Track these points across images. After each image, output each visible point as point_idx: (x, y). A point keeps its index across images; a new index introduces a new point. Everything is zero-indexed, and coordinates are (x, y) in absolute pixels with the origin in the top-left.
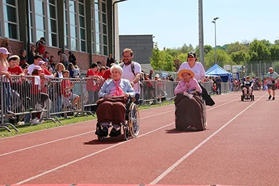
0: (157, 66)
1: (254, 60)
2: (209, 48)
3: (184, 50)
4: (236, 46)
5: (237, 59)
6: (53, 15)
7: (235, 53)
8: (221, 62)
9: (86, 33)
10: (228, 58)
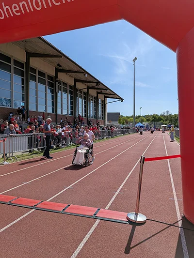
0: (120, 123)
1: (153, 121)
2: (139, 116)
3: (132, 117)
4: (148, 116)
5: (148, 120)
6: (85, 108)
7: (147, 118)
8: (142, 121)
9: (96, 113)
10: (145, 120)
